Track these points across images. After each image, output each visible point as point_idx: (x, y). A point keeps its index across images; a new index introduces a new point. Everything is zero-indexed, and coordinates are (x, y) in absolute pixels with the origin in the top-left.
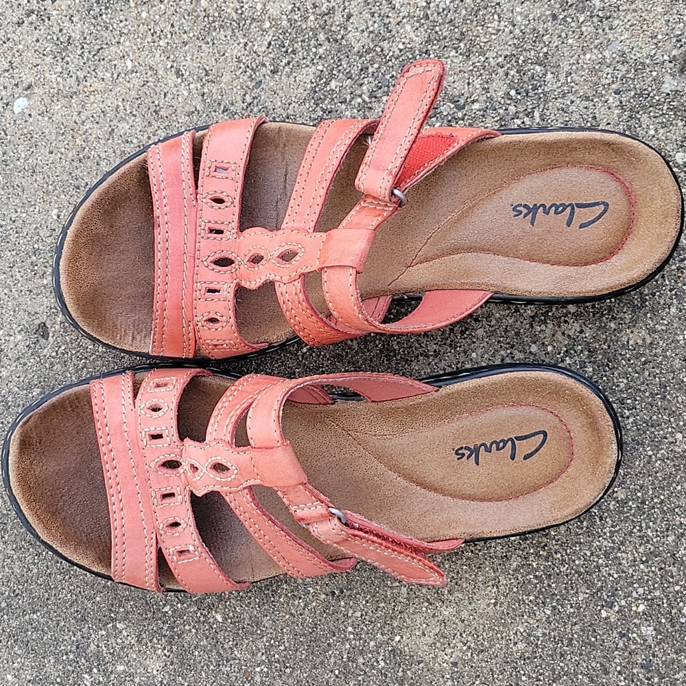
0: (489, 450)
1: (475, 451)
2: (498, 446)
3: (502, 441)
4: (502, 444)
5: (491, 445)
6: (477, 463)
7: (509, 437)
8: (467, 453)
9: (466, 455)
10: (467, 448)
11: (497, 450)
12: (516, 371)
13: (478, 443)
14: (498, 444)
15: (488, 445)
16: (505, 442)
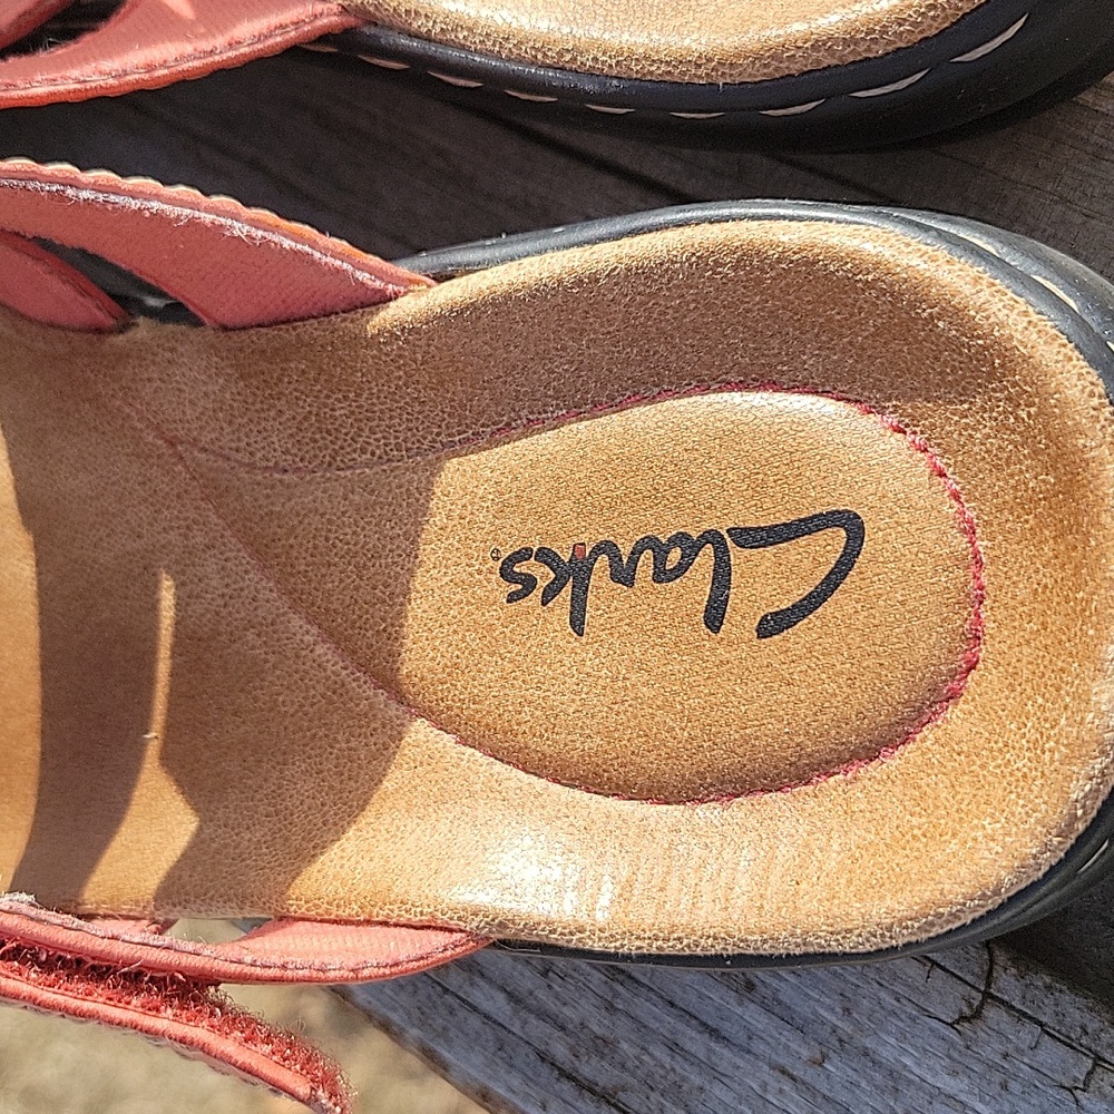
0: (624, 575)
1: (573, 573)
2: (660, 560)
3: (680, 539)
4: (675, 555)
5: (636, 553)
6: (577, 624)
7: (706, 526)
8: (543, 575)
9: (542, 584)
10: (545, 556)
11: (657, 578)
12: (754, 218)
13: (590, 539)
14: (660, 551)
15: (626, 551)
16: (691, 547)
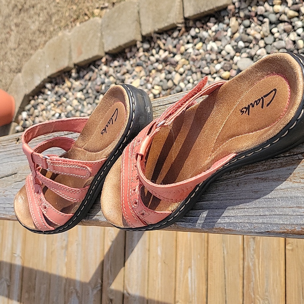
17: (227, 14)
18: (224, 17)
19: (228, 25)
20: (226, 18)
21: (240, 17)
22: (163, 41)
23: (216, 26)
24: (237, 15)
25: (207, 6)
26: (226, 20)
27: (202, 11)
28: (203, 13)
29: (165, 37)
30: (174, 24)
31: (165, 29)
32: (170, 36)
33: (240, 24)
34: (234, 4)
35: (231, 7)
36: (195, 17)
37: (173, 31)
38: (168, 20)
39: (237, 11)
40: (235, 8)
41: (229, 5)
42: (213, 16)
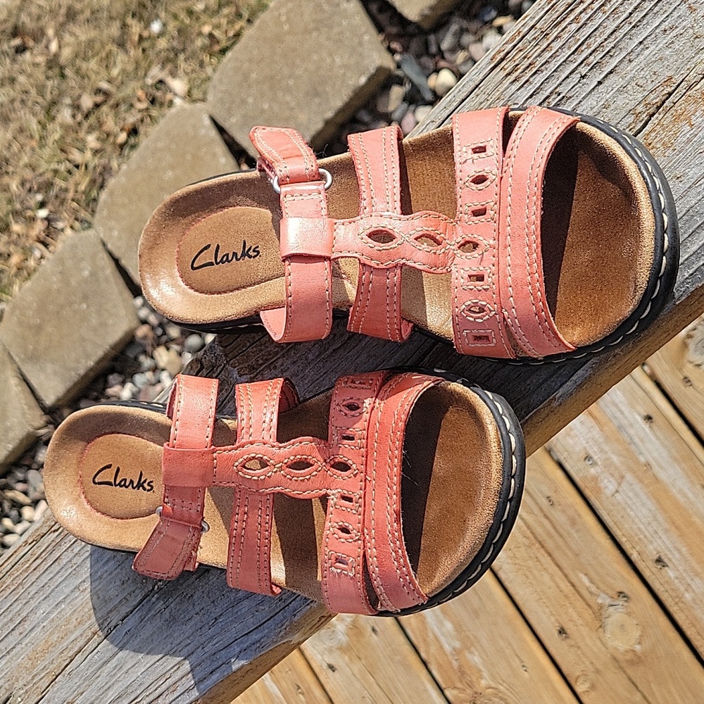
17: (139, 349)
18: (136, 358)
19: (155, 369)
20: (142, 358)
21: (172, 340)
22: (20, 486)
23: (129, 386)
24: (164, 338)
25: (88, 356)
26: (146, 362)
27: (82, 372)
28: (86, 376)
29: (20, 475)
30: (29, 435)
31: (12, 459)
32: (29, 468)
33: (180, 354)
34: (144, 322)
35: (142, 331)
36: (70, 395)
37: (32, 453)
38: (11, 435)
39: (159, 332)
40: (153, 328)
41: (136, 329)
42: (112, 370)
